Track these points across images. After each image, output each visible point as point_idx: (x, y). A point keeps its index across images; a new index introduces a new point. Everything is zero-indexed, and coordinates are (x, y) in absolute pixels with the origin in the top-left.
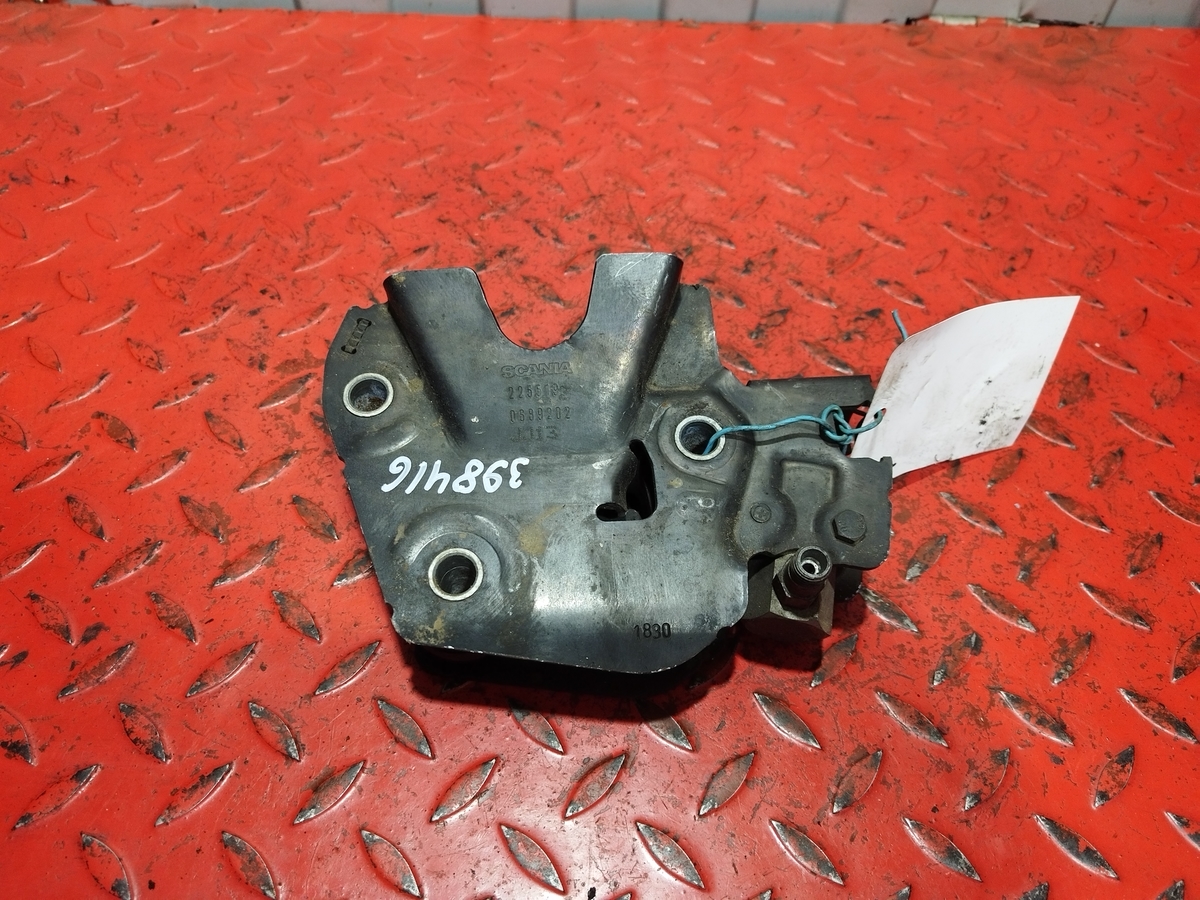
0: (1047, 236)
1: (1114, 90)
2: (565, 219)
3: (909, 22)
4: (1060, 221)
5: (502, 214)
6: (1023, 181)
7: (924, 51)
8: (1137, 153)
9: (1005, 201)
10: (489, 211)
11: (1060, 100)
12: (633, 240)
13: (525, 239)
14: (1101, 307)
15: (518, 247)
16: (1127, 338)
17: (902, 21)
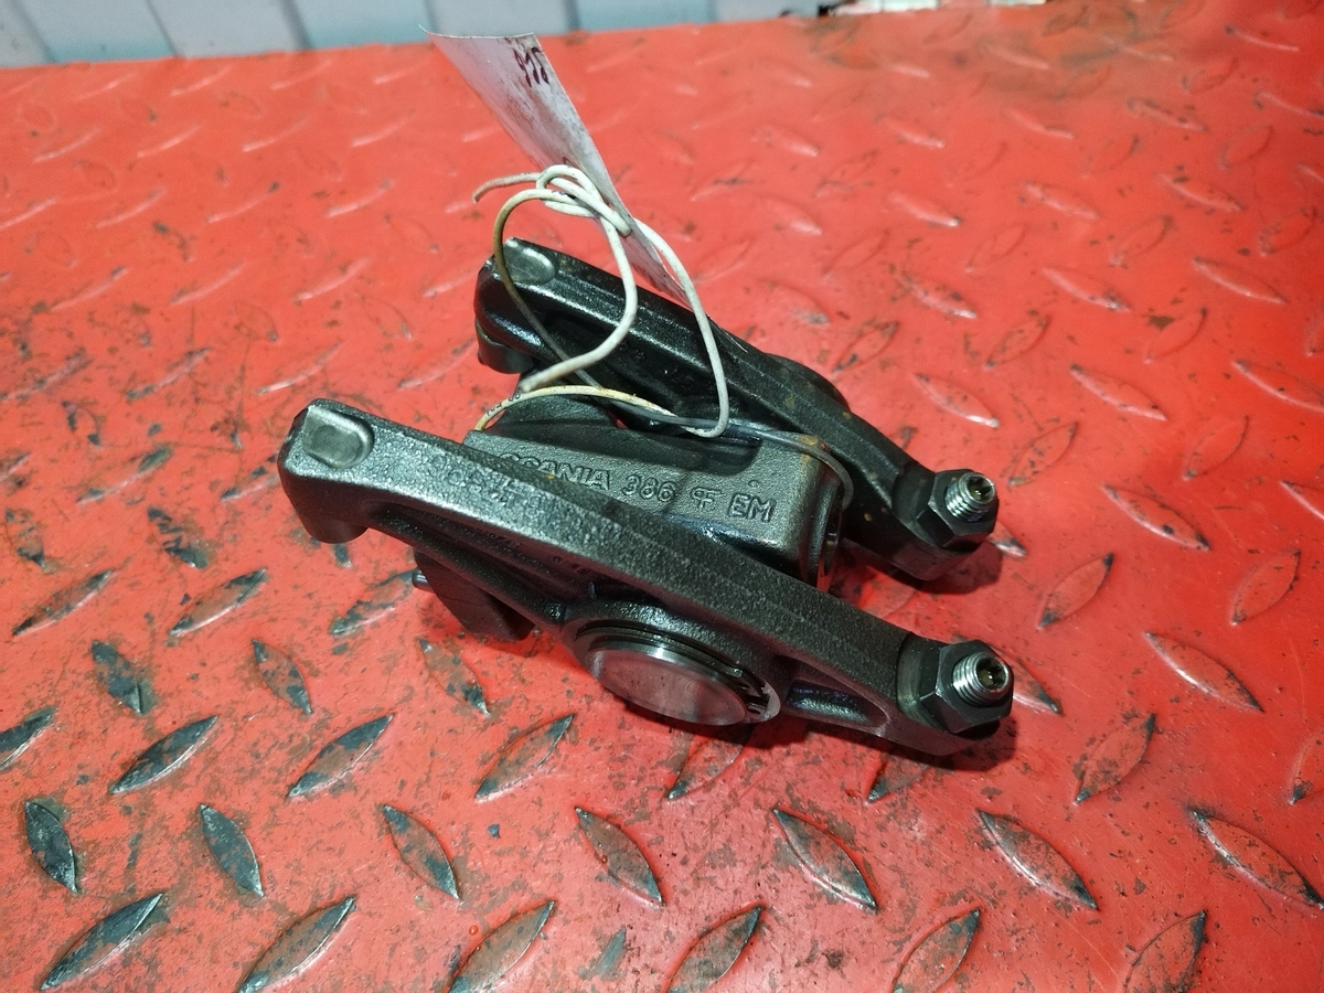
0: (950, 399)
1: (1149, 103)
2: (125, 398)
3: (823, 11)
4: (986, 369)
5: (34, 392)
6: (937, 289)
7: (836, 59)
8: (1169, 221)
9: (894, 329)
10: (17, 387)
11: (1049, 127)
12: (216, 433)
13: (49, 438)
14: (1020, 554)
15: (29, 453)
16: (1056, 627)
17: (812, 10)
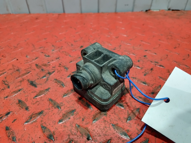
0: (182, 41)
3: (146, 11)
5: (61, 41)
7: (150, 15)
10: (58, 41)
15: (63, 46)
17: (145, 11)
